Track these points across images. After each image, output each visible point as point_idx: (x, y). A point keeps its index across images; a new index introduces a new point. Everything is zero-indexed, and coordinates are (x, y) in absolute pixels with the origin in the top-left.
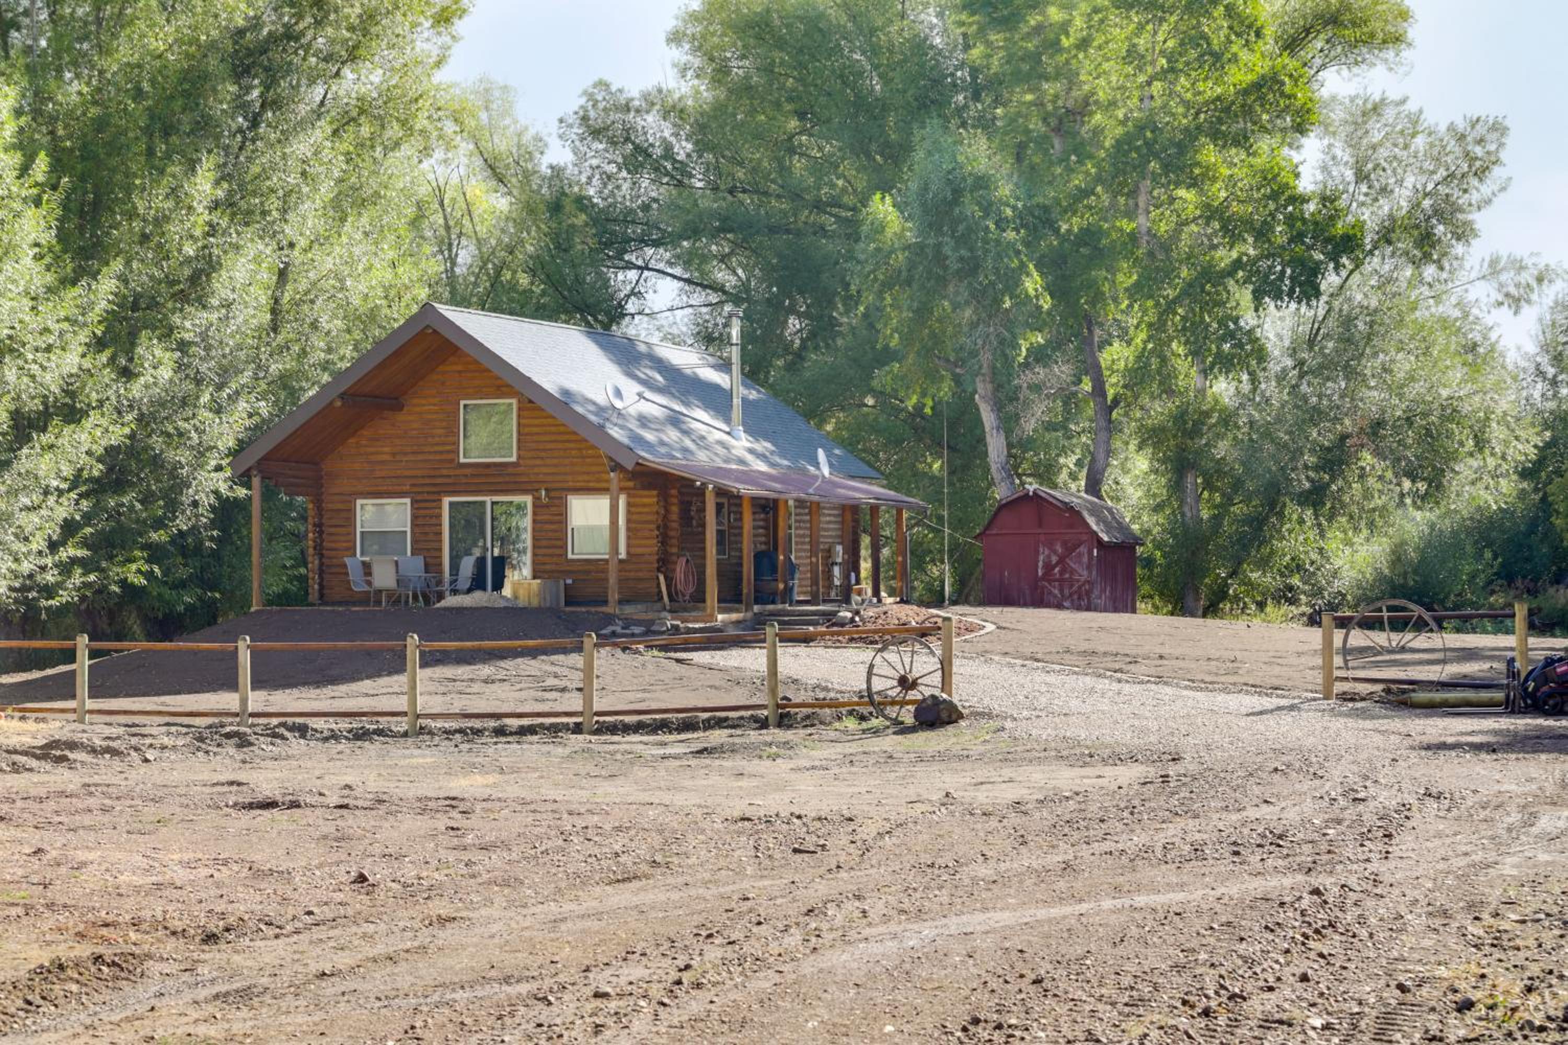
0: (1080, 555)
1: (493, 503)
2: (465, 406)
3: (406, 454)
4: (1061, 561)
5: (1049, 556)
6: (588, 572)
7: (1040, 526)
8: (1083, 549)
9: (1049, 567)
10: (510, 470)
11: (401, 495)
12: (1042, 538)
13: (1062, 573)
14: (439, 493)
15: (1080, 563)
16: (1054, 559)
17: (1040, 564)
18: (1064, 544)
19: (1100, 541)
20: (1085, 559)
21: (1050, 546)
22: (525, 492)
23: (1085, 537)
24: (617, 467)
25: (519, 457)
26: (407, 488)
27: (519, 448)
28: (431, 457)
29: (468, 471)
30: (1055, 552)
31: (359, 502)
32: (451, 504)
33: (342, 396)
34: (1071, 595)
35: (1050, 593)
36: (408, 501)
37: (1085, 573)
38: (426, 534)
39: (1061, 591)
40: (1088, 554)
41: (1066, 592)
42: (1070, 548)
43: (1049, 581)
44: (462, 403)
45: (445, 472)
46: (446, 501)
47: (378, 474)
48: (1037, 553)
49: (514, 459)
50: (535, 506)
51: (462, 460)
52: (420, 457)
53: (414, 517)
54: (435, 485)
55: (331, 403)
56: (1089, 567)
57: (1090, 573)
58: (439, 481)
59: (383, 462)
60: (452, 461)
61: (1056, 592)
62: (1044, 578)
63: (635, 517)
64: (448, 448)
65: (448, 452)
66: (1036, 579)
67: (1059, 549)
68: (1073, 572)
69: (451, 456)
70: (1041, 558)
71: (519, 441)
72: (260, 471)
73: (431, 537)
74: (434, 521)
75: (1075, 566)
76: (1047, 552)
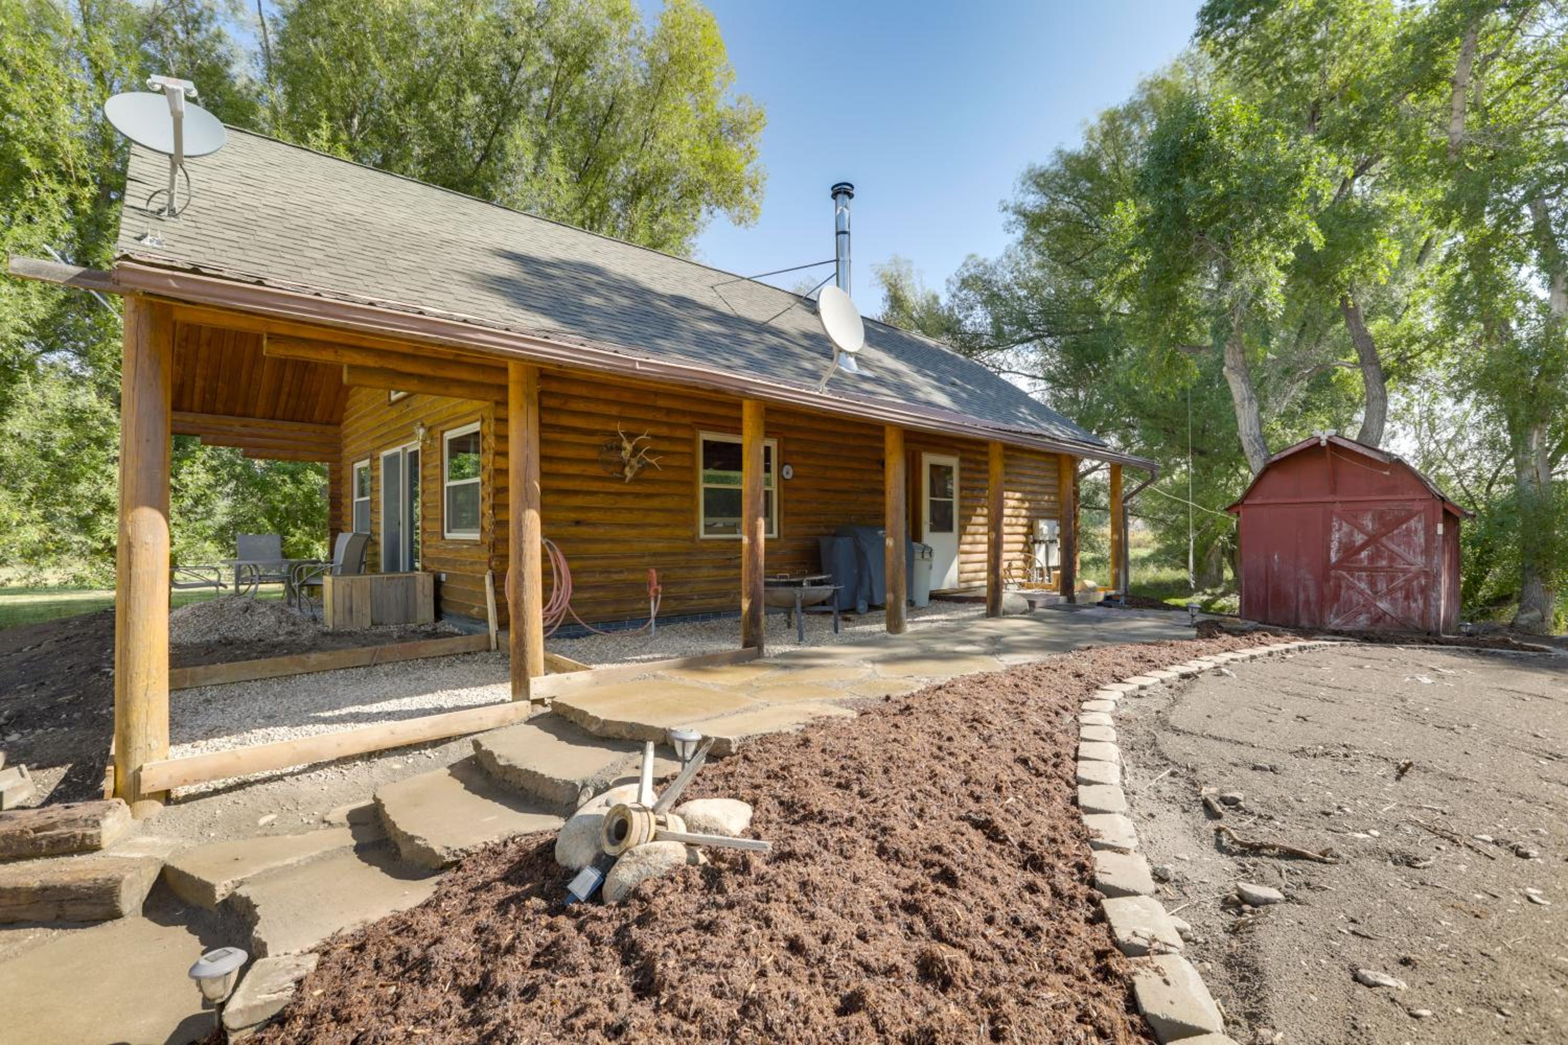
0: (1409, 533)
4: (1372, 540)
5: (1351, 534)
7: (1334, 491)
8: (1417, 522)
9: (1350, 550)
12: (1338, 507)
13: (1371, 559)
15: (1409, 544)
16: (1359, 539)
17: (1334, 545)
18: (1379, 517)
20: (1420, 539)
21: (1353, 520)
23: (1419, 504)
30: (1362, 530)
35: (1350, 587)
37: (1420, 561)
39: (1373, 584)
40: (1423, 529)
41: (1382, 586)
42: (1390, 523)
43: (1350, 571)
48: (1328, 530)
56: (1427, 551)
57: (1430, 558)
61: (1363, 586)
62: (1339, 565)
66: (1326, 567)
67: (1368, 523)
68: (1393, 557)
70: (1336, 536)
75: (1400, 550)
76: (1346, 528)
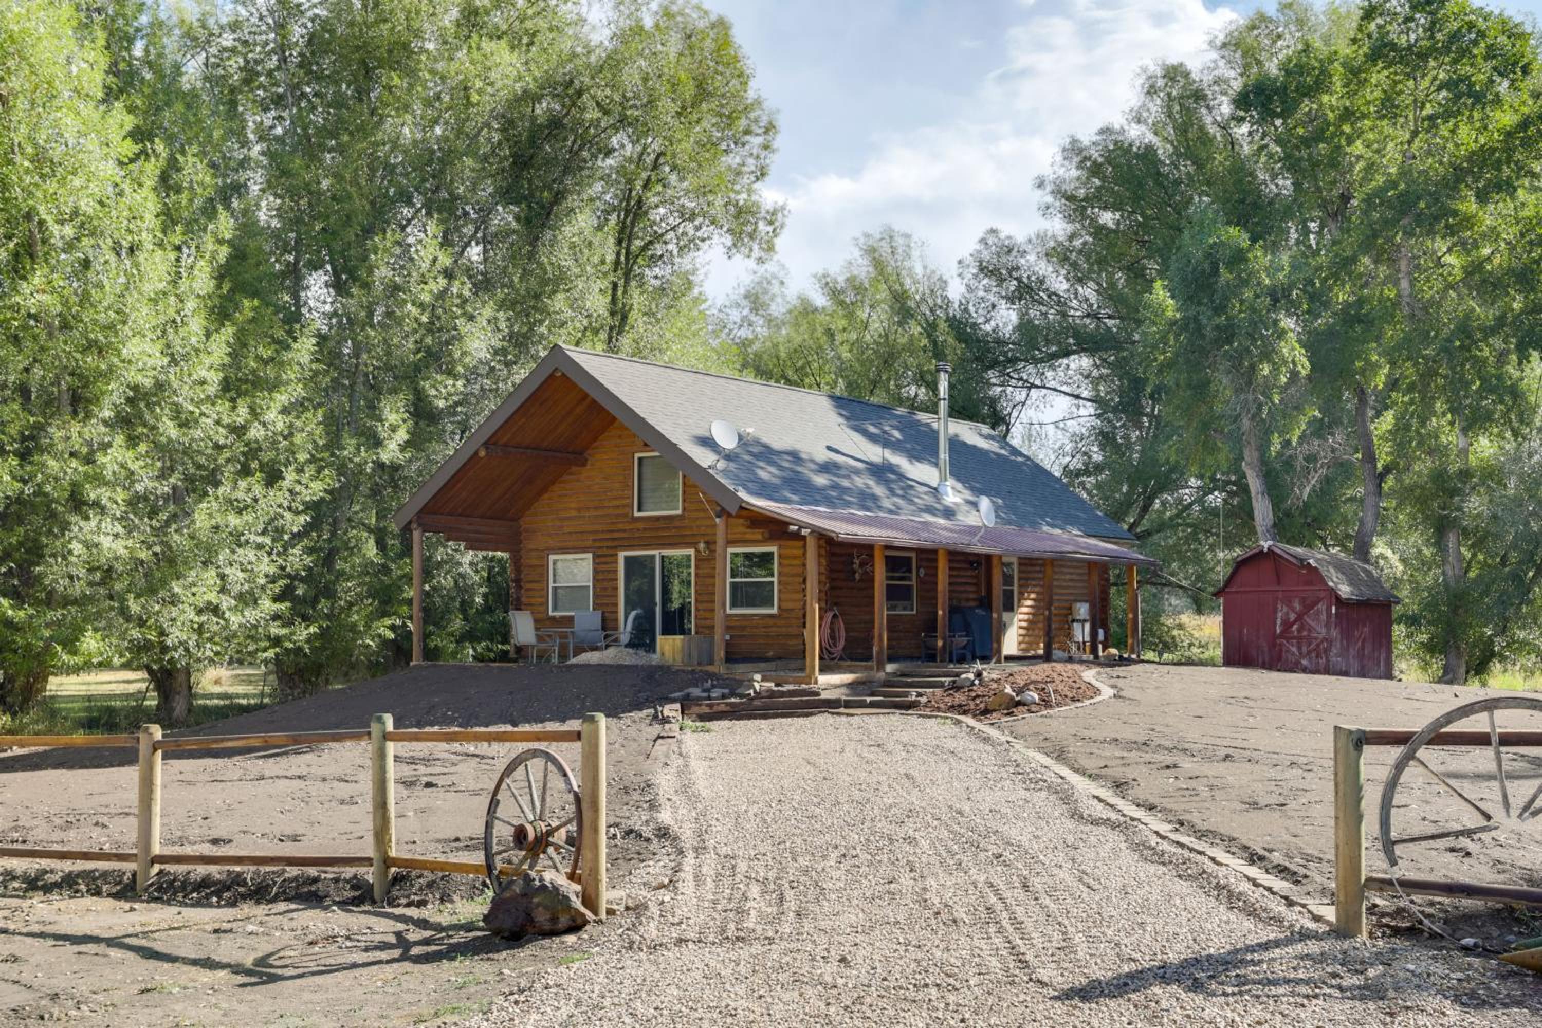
0: (1318, 613)
1: (663, 557)
2: (640, 459)
3: (588, 509)
4: (1299, 618)
5: (1287, 614)
6: (743, 628)
7: (1279, 584)
8: (1322, 606)
9: (1287, 625)
10: (677, 524)
11: (584, 550)
12: (1280, 595)
13: (1299, 631)
14: (615, 547)
15: (1318, 620)
16: (1292, 617)
17: (1279, 622)
18: (1303, 601)
19: (1339, 601)
20: (1324, 617)
21: (1288, 602)
22: (688, 545)
23: (1322, 594)
24: (723, 513)
25: (684, 509)
26: (589, 543)
27: (684, 501)
28: (610, 511)
29: (640, 525)
30: (1293, 610)
31: (552, 557)
32: (627, 559)
33: (486, 444)
34: (1309, 653)
35: (1288, 651)
36: (590, 556)
37: (1324, 630)
38: (605, 589)
39: (1299, 648)
40: (1325, 610)
41: (1304, 649)
42: (1308, 606)
43: (1288, 639)
44: (637, 455)
45: (621, 526)
46: (622, 555)
47: (566, 530)
48: (1275, 611)
49: (679, 512)
50: (697, 559)
51: (636, 514)
52: (600, 512)
53: (596, 572)
54: (614, 539)
55: (476, 453)
56: (1327, 625)
57: (1328, 629)
58: (616, 535)
59: (569, 518)
60: (626, 515)
61: (1294, 649)
62: (1282, 635)
63: (786, 570)
64: (625, 502)
65: (624, 506)
66: (1274, 636)
67: (1297, 606)
68: (1311, 629)
69: (626, 510)
70: (1279, 615)
71: (684, 492)
72: (419, 525)
73: (609, 592)
74: (610, 576)
75: (1313, 624)
76: (1285, 609)
